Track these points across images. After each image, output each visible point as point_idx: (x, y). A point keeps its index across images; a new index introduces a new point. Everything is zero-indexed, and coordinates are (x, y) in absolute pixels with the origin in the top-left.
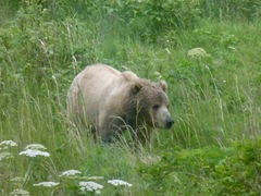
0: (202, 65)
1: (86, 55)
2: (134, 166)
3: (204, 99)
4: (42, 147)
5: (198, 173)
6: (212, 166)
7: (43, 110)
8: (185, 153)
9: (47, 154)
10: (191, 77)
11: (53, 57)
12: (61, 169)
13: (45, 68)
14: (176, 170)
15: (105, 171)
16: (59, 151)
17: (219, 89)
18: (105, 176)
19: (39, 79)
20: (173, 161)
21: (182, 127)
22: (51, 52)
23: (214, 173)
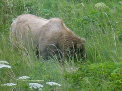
0: (103, 13)
1: (33, 7)
2: (62, 73)
3: (104, 33)
4: (6, 62)
5: (101, 78)
6: (109, 73)
7: (7, 40)
8: (93, 66)
9: (9, 67)
10: (96, 20)
11: (12, 8)
12: (18, 75)
13: (8, 15)
14: (88, 76)
15: (44, 76)
16: (17, 65)
17: (113, 27)
18: (45, 80)
19: (4, 21)
20: (86, 71)
21: (91, 50)
22: (12, 5)
23: (110, 78)
